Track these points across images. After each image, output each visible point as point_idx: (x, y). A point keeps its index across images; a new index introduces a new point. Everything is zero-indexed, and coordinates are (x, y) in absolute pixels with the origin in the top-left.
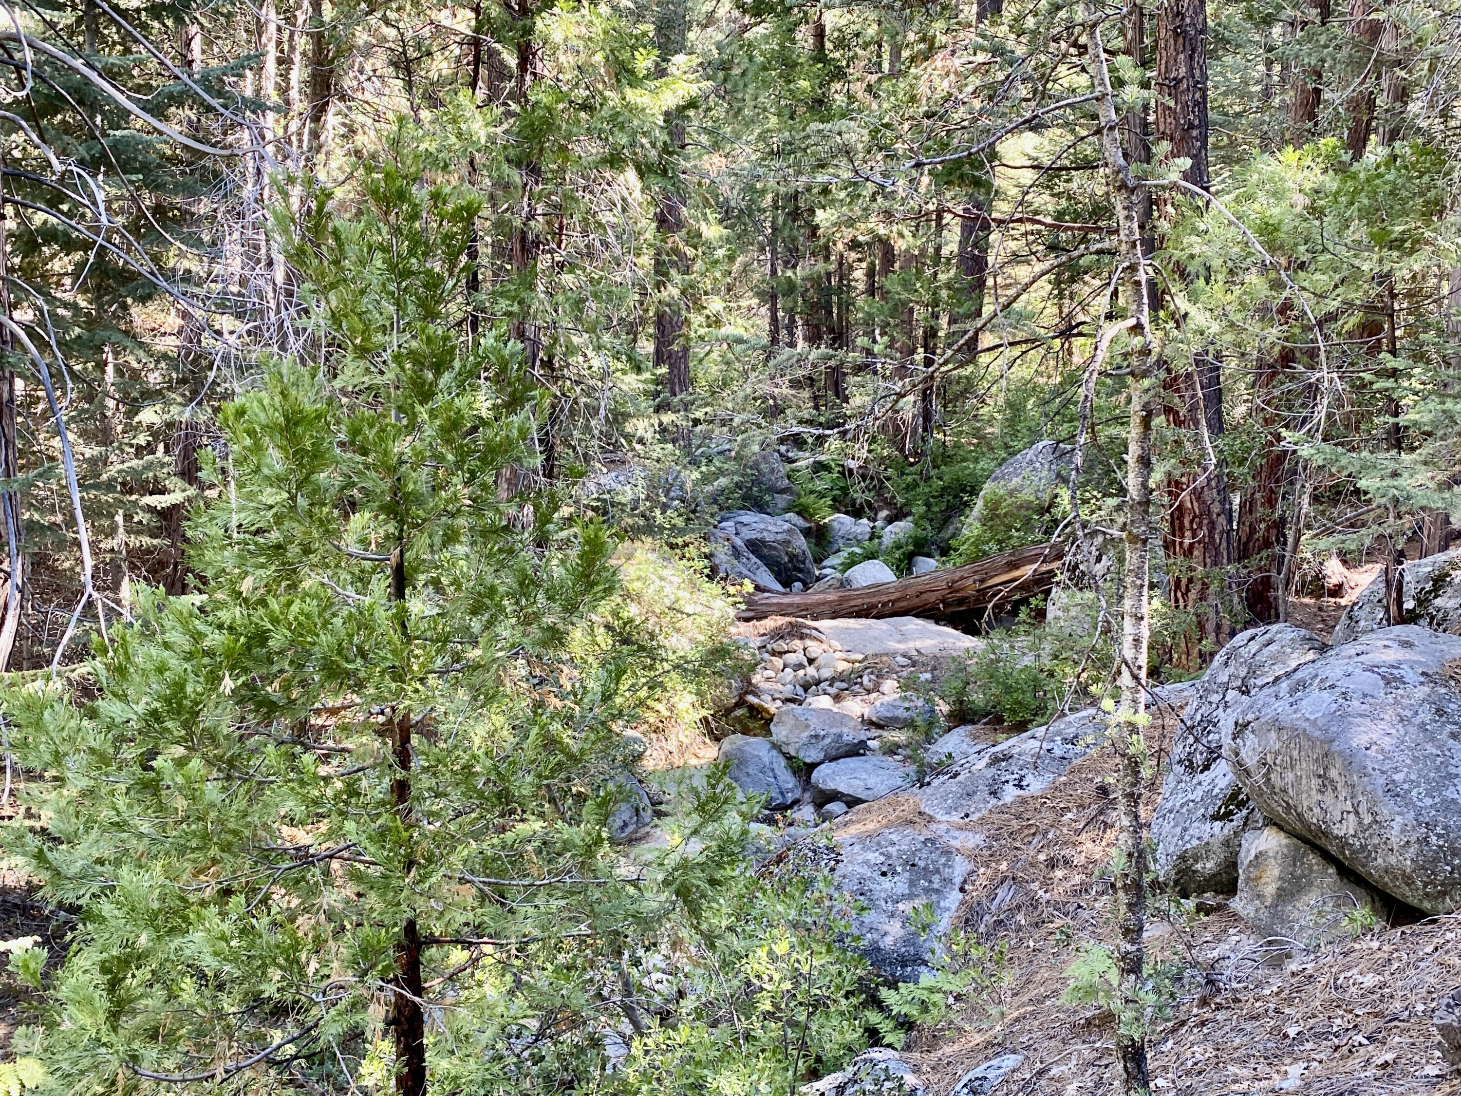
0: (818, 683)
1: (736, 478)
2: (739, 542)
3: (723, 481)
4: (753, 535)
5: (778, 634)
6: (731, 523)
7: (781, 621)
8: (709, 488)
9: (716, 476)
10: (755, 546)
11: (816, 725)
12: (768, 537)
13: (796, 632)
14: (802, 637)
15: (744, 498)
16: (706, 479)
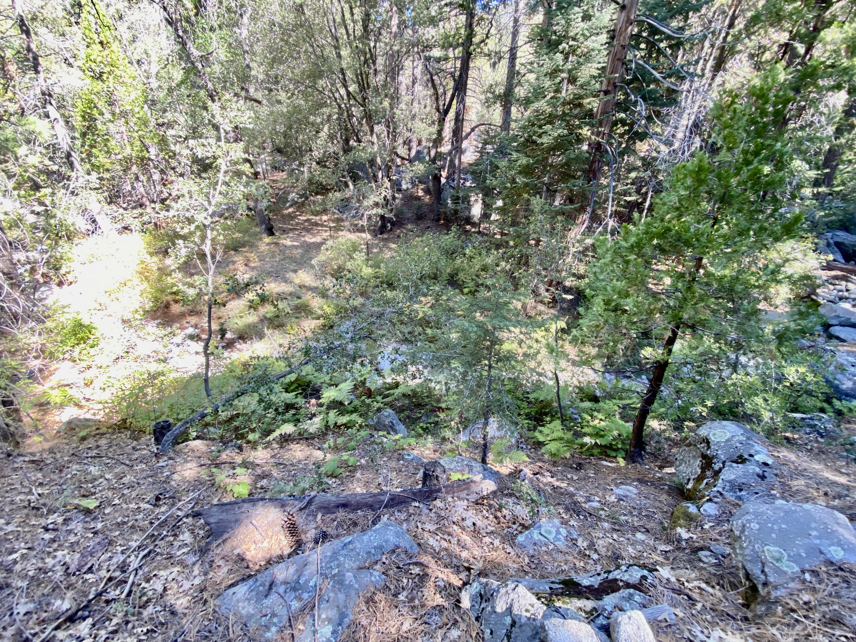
0: (847, 298)
1: (841, 217)
2: (831, 241)
3: (833, 218)
4: (839, 240)
5: (836, 278)
6: (830, 234)
7: (839, 273)
8: (826, 220)
9: (831, 215)
10: (838, 245)
11: (840, 313)
12: (846, 242)
13: (845, 279)
14: (847, 281)
15: (841, 226)
16: (826, 216)
